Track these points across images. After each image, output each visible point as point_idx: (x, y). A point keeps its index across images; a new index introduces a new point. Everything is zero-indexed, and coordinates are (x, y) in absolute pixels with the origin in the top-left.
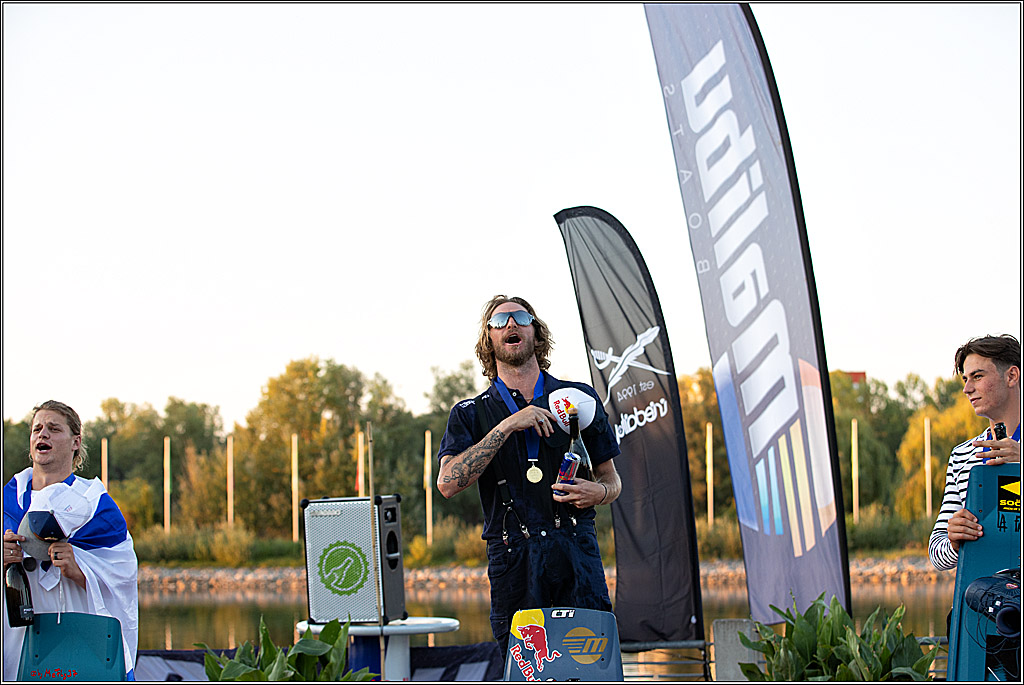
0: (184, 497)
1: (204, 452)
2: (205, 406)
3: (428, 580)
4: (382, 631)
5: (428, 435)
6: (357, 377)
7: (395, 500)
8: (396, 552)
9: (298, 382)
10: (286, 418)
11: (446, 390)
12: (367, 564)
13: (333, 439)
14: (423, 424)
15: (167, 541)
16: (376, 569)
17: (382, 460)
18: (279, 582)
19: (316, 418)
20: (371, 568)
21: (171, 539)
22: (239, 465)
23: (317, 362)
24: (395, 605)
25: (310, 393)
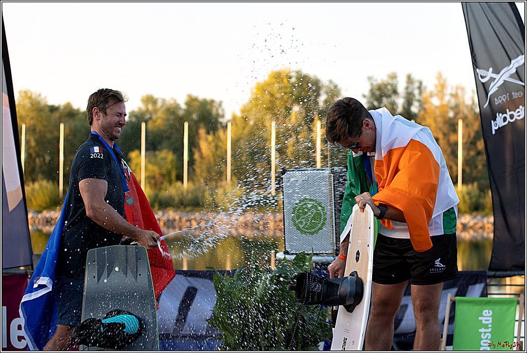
0: (197, 163)
1: (211, 132)
2: (213, 101)
9: (277, 85)
10: (268, 110)
15: (185, 194)
21: (188, 192)
23: (289, 72)
25: (284, 93)
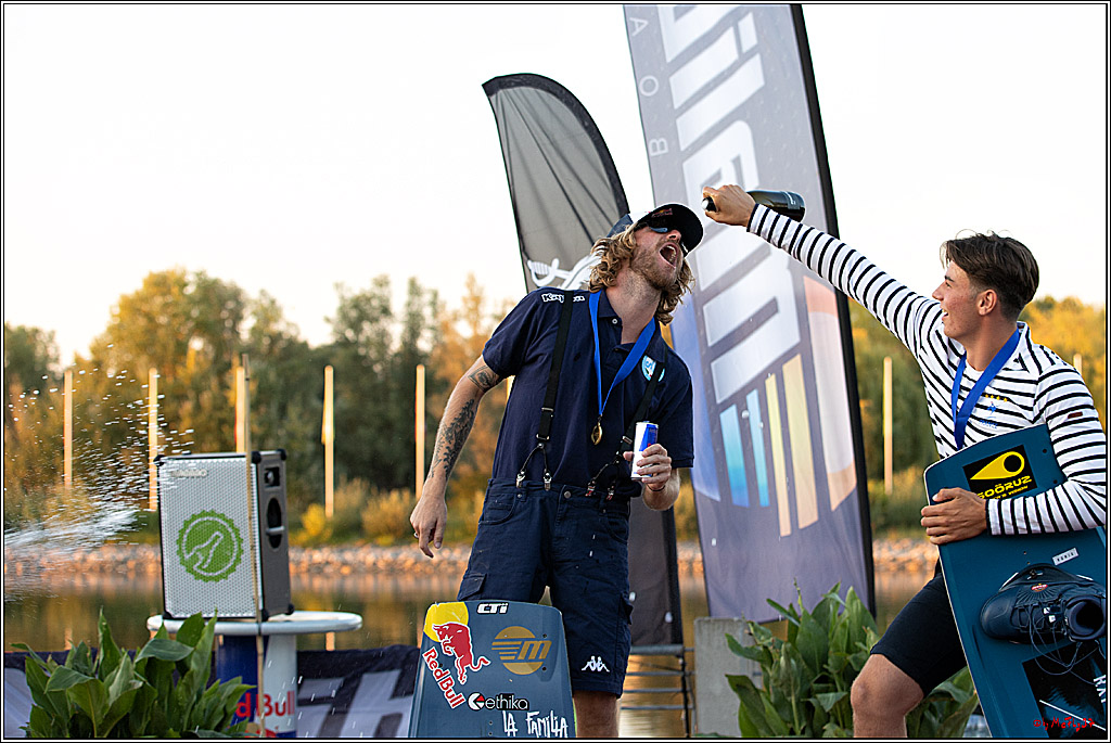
2: (36, 331)
3: (328, 563)
4: (260, 629)
5: (329, 372)
6: (236, 294)
7: (279, 457)
8: (279, 525)
9: (159, 300)
10: (143, 347)
11: (353, 314)
12: (240, 541)
13: (205, 377)
14: (322, 358)
16: (253, 547)
17: (268, 404)
18: (131, 564)
19: (182, 348)
20: (246, 546)
22: (81, 410)
23: (184, 274)
24: (278, 595)
25: (175, 316)
